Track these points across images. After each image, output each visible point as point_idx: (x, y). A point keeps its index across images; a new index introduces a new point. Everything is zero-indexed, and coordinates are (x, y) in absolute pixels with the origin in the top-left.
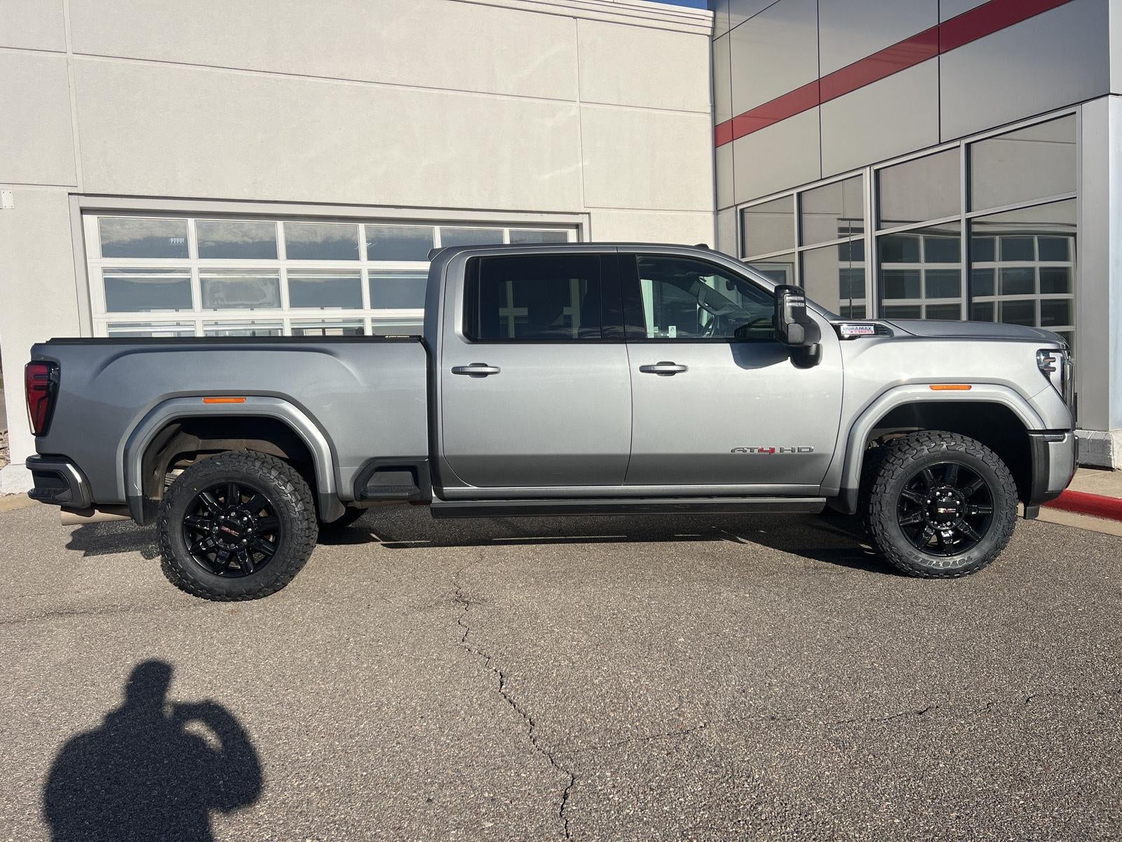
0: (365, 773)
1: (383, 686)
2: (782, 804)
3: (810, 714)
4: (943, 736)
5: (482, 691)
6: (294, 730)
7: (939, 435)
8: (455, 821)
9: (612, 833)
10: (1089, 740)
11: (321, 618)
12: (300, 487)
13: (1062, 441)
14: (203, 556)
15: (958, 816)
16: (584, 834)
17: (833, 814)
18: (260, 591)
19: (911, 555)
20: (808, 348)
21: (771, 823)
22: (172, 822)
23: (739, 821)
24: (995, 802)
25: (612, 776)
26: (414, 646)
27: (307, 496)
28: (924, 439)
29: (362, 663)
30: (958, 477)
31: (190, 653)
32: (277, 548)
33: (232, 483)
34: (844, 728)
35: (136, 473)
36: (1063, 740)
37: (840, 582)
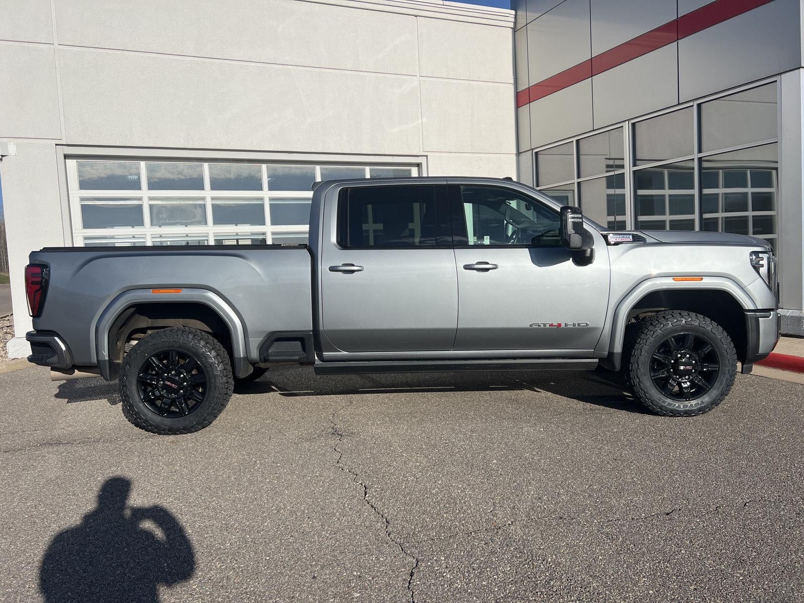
0: (268, 558)
1: (281, 495)
2: (568, 580)
3: (587, 515)
4: (684, 531)
5: (352, 499)
6: (217, 527)
7: (679, 313)
8: (333, 592)
10: (790, 533)
11: (236, 447)
12: (220, 353)
13: (768, 317)
14: (152, 402)
15: (695, 589)
17: (605, 587)
18: (192, 427)
19: (660, 400)
20: (585, 251)
21: (560, 594)
23: (537, 592)
24: (722, 578)
25: (445, 560)
26: (303, 466)
27: (226, 359)
28: (669, 317)
29: (266, 479)
30: (694, 344)
31: (143, 472)
32: (205, 397)
33: (172, 351)
34: (612, 525)
35: (104, 342)
36: (771, 533)
37: (608, 420)
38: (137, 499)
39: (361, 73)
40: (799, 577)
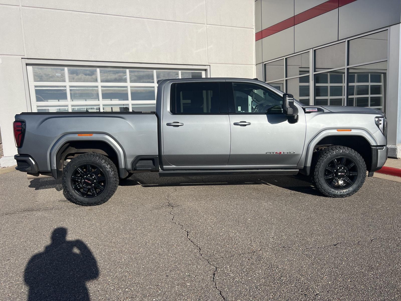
0: (143, 267)
1: (146, 236)
2: (289, 277)
3: (296, 246)
4: (343, 253)
5: (181, 237)
6: (117, 252)
7: (339, 147)
8: (177, 283)
9: (232, 287)
10: (394, 254)
11: (122, 212)
12: (112, 166)
13: (383, 149)
14: (78, 190)
15: (350, 281)
16: (222, 287)
17: (308, 280)
18: (99, 202)
19: (328, 190)
20: (294, 116)
21: (286, 283)
22: (78, 283)
23: (275, 283)
24: (363, 276)
25: (230, 267)
26: (156, 222)
27: (115, 169)
28: (334, 149)
29: (138, 228)
30: (346, 162)
31: (77, 224)
32: (105, 188)
33: (89, 165)
34: (309, 250)
35: (54, 161)
36: (385, 254)
37: (303, 199)
39: (177, 22)
40: (400, 275)
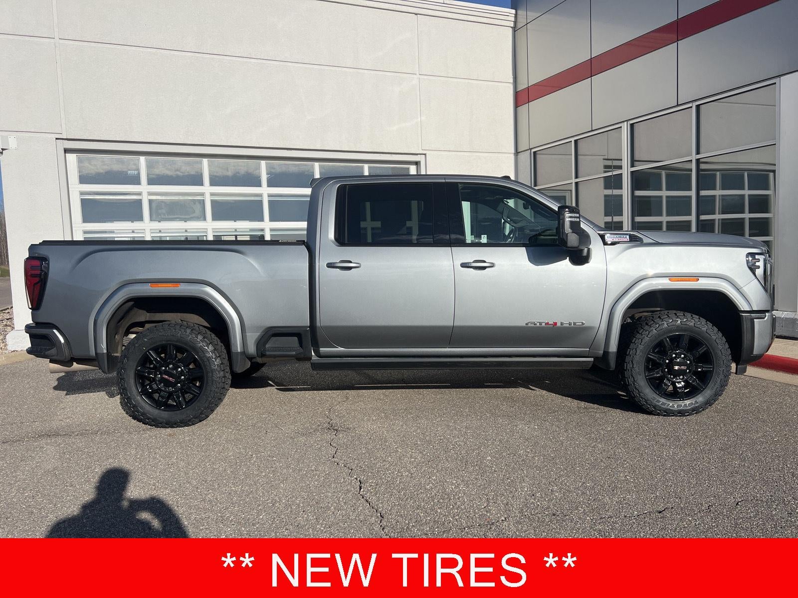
1: (276, 489)
3: (580, 512)
4: (676, 529)
5: (347, 493)
6: (212, 520)
7: (676, 314)
10: (781, 532)
11: (233, 440)
12: (217, 347)
13: (764, 318)
14: (150, 396)
18: (189, 421)
19: (654, 400)
20: (582, 251)
26: (298, 461)
27: (223, 354)
28: (664, 317)
29: (262, 472)
30: (688, 344)
31: (140, 464)
32: (202, 391)
33: (170, 345)
34: (605, 522)
35: (102, 335)
36: (762, 533)
37: (603, 418)
38: (134, 491)
39: (361, 71)
